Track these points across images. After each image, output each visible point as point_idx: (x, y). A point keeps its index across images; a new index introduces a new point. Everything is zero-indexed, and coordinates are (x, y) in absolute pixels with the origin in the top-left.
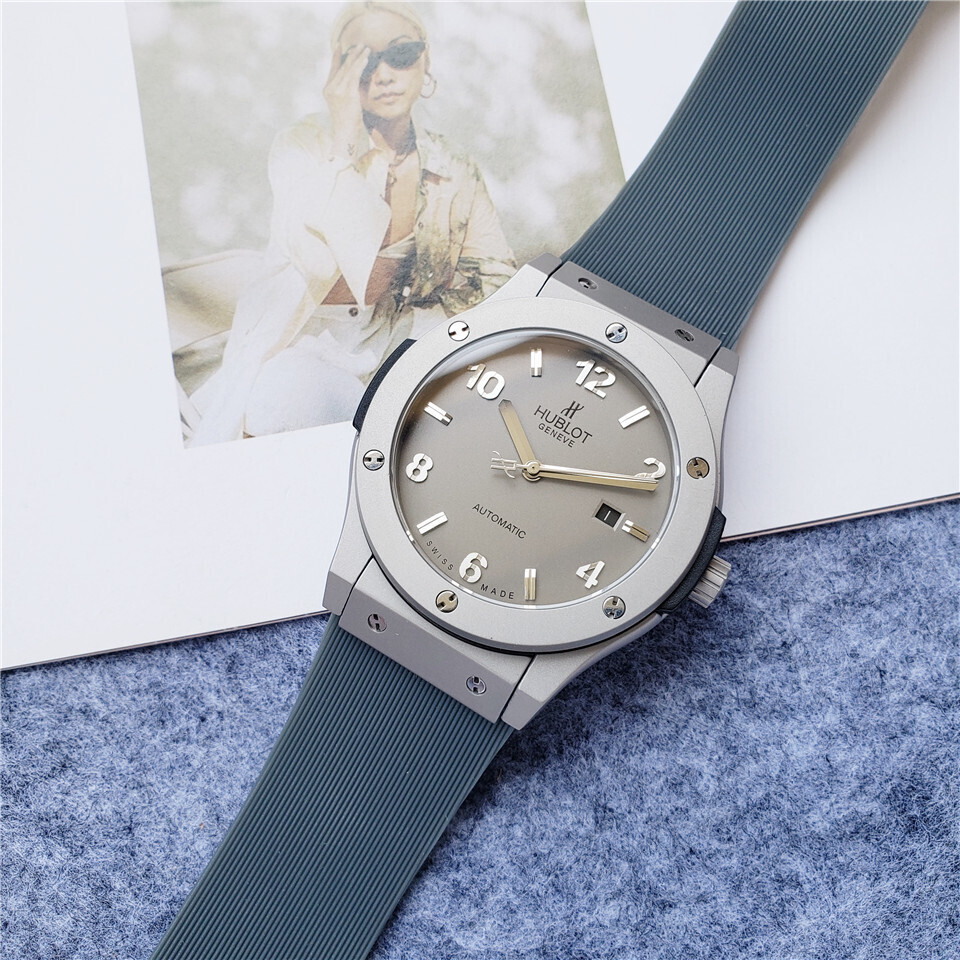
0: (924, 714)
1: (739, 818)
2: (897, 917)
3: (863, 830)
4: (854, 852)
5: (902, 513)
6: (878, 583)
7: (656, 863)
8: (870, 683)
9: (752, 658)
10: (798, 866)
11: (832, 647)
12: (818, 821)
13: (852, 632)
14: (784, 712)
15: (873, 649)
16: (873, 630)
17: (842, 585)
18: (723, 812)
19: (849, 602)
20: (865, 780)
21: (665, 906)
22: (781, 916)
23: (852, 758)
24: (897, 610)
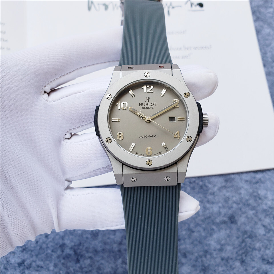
0: (235, 205)
1: (205, 219)
2: (229, 236)
3: (224, 222)
4: (223, 226)
5: (233, 174)
6: (229, 184)
7: (192, 225)
8: (227, 200)
10: (214, 227)
11: (221, 194)
12: (218, 220)
13: (224, 191)
14: (213, 203)
15: (228, 194)
16: (228, 191)
17: (224, 184)
18: (202, 218)
19: (225, 187)
20: (225, 215)
21: (193, 232)
22: (211, 235)
23: (223, 211)
24: (231, 189)
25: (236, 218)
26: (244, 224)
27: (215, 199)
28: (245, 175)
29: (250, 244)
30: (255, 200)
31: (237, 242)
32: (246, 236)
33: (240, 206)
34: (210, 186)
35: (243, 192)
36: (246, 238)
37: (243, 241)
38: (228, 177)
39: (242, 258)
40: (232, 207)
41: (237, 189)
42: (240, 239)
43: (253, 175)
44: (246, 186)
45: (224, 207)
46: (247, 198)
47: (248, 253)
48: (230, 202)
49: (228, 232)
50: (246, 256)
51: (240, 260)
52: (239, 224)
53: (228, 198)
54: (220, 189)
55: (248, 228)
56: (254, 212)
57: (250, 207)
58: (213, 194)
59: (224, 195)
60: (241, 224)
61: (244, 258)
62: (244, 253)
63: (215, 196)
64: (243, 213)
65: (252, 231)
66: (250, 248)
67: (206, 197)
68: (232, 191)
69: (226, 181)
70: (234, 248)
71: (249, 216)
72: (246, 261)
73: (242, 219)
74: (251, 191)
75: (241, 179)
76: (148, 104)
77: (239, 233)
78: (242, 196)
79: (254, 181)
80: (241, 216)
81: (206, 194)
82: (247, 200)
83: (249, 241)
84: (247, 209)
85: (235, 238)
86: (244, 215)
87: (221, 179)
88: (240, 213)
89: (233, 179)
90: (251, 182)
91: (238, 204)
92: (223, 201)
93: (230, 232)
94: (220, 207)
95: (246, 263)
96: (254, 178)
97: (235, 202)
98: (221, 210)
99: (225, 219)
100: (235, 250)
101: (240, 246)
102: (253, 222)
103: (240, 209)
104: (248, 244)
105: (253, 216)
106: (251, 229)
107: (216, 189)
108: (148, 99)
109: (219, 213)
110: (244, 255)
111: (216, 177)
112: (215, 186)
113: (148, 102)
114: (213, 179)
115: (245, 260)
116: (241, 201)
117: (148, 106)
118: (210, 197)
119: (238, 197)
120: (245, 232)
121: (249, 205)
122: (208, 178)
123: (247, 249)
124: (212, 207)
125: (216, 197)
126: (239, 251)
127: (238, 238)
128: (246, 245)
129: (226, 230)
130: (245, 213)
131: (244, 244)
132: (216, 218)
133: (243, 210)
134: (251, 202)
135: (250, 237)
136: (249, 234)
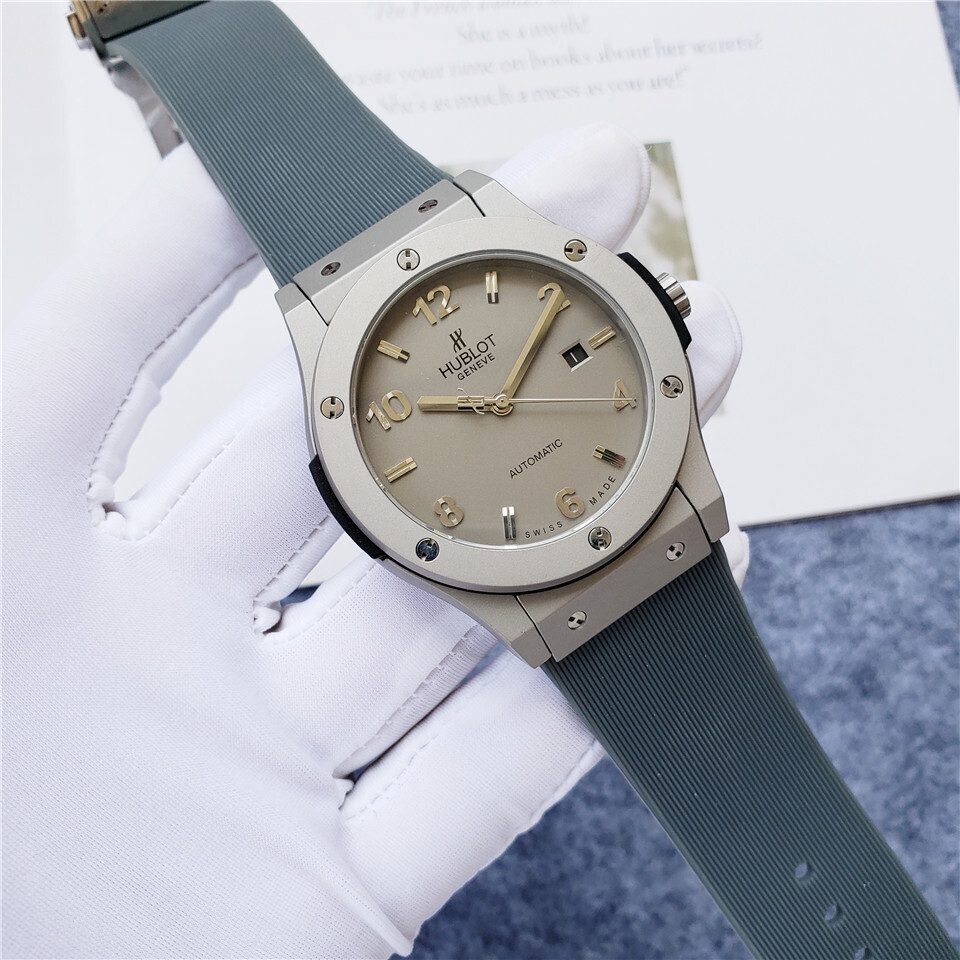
0: (873, 630)
2: (855, 744)
3: (838, 694)
4: (831, 707)
5: (863, 512)
6: (848, 552)
8: (842, 610)
9: (773, 592)
11: (820, 588)
12: (811, 688)
13: (832, 580)
14: (792, 624)
15: (845, 590)
16: (844, 579)
17: (828, 552)
19: (832, 563)
20: (838, 665)
23: (831, 653)
24: (857, 569)
25: (881, 677)
26: (913, 696)
27: (798, 610)
28: (907, 515)
29: (937, 769)
30: (951, 608)
31: (886, 767)
32: (919, 741)
33: (892, 631)
34: (777, 561)
35: (901, 577)
36: (921, 749)
37: (910, 761)
38: (845, 525)
39: (907, 823)
40: (863, 636)
41: (882, 570)
42: (899, 756)
43: (936, 512)
44: (912, 557)
45: (831, 637)
46: (919, 599)
47: (928, 803)
48: (856, 618)
49: (851, 728)
50: (921, 815)
51: (899, 829)
52: (892, 696)
53: (848, 604)
54: (815, 572)
55: (926, 712)
56: (946, 650)
57: (931, 633)
58: (790, 590)
59: (832, 593)
60: (900, 699)
61: (916, 822)
62: (914, 804)
63: (797, 599)
64: (907, 656)
65: (941, 723)
66: (936, 783)
67: (763, 605)
68: (859, 576)
69: (838, 540)
70: (877, 789)
71: (929, 668)
72: (923, 833)
73: (904, 680)
74: (932, 572)
75: (894, 532)
76: (470, 355)
77: (894, 732)
78: (901, 593)
79: (942, 535)
80: (897, 669)
81: (765, 590)
82: (920, 609)
83: (930, 758)
84: (920, 639)
85: (878, 751)
86: (911, 665)
87: (817, 535)
88: (894, 656)
89: (863, 533)
90: (929, 541)
91: (886, 624)
92: (827, 617)
93: (861, 730)
94: (818, 639)
95: (922, 840)
96: (943, 524)
97: (873, 619)
98: (824, 650)
99: (841, 681)
100: (882, 796)
101: (898, 778)
102: (944, 689)
103: (895, 643)
104: (928, 772)
105: (944, 666)
106: (936, 717)
107: (799, 571)
108: (457, 340)
109: (818, 661)
110: (914, 812)
111: (798, 526)
112: (794, 561)
113: (464, 350)
114: (786, 537)
115: (918, 830)
116: (896, 613)
117: (474, 361)
118: (779, 603)
119: (883, 597)
120: (916, 728)
121: (926, 627)
122: (767, 532)
123: (923, 791)
124: (788, 641)
125: (803, 603)
126: (896, 796)
127: (889, 750)
128: (920, 774)
129: (843, 722)
130: (914, 655)
131: (911, 773)
132: (803, 680)
133: (906, 645)
134: (936, 613)
135: (937, 744)
136: (930, 734)
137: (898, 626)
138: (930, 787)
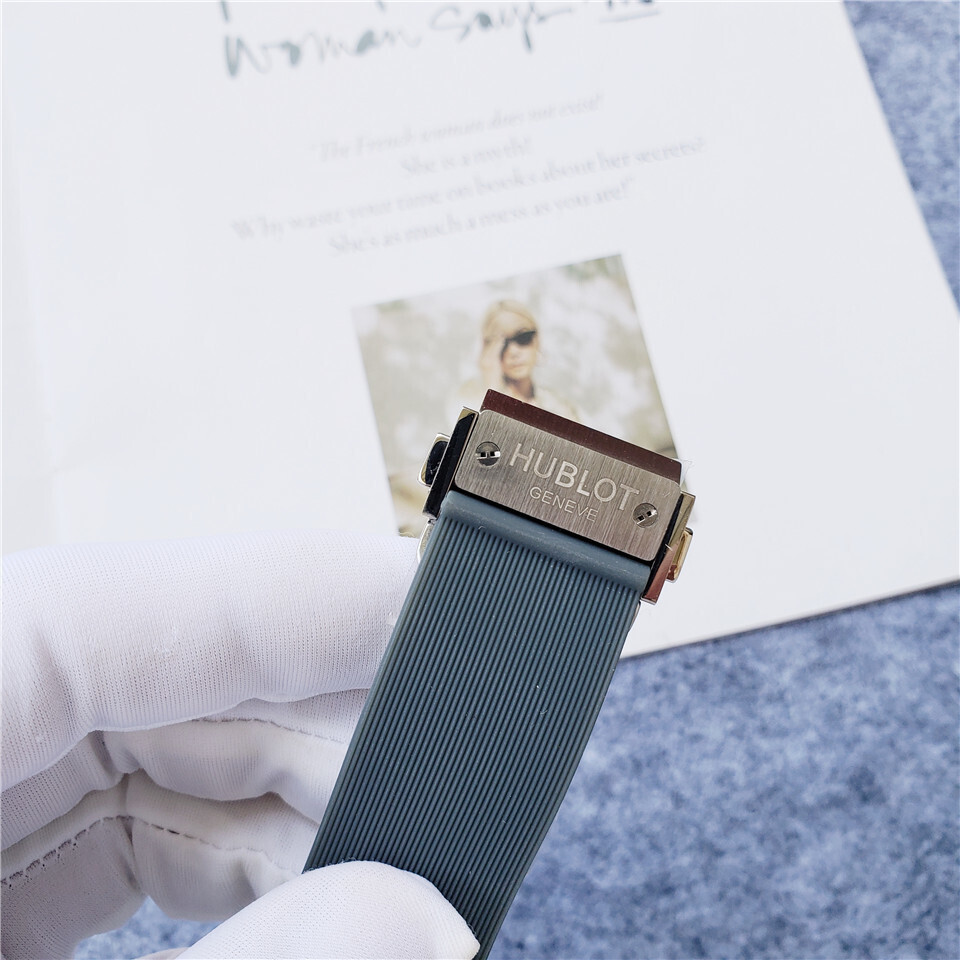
0: (867, 731)
1: (760, 798)
2: (859, 853)
3: (836, 802)
4: (831, 816)
5: (848, 610)
6: (835, 653)
7: (712, 828)
8: (834, 714)
9: (761, 701)
10: (797, 825)
11: (810, 693)
12: (808, 798)
13: (821, 683)
14: (783, 733)
15: (835, 692)
16: (834, 681)
17: (814, 655)
18: (749, 795)
19: (819, 666)
20: (834, 772)
21: (719, 854)
22: (790, 857)
23: (826, 760)
24: (847, 669)
25: (879, 780)
26: (914, 797)
27: (789, 718)
28: (894, 608)
29: (948, 873)
30: (946, 702)
31: (894, 875)
32: (926, 845)
33: (887, 731)
34: (763, 668)
35: (892, 674)
36: (928, 853)
37: (919, 867)
38: (830, 624)
39: (923, 934)
40: (857, 740)
41: (871, 669)
42: (907, 861)
43: (922, 603)
44: (902, 652)
45: (825, 742)
46: (913, 696)
47: (942, 911)
48: (849, 721)
49: (853, 836)
50: (937, 923)
51: (915, 941)
52: (893, 801)
53: (840, 707)
54: (803, 677)
55: (930, 813)
56: (945, 747)
57: (928, 730)
58: (779, 698)
59: (823, 697)
60: (902, 801)
61: (932, 933)
62: (928, 913)
63: (787, 706)
64: (903, 758)
65: (947, 825)
66: (949, 889)
67: (752, 715)
68: (849, 677)
69: (824, 641)
70: (887, 899)
71: (929, 767)
72: (941, 944)
73: (902, 783)
74: (924, 666)
75: (881, 627)
77: (899, 837)
78: (893, 690)
79: (931, 627)
80: (896, 771)
81: (754, 700)
82: (914, 707)
83: (940, 862)
84: (918, 738)
85: (884, 858)
86: (910, 765)
87: (802, 639)
88: (891, 758)
89: (850, 631)
90: (918, 634)
91: (880, 725)
92: (819, 723)
93: (864, 838)
94: (811, 747)
95: (940, 951)
96: (931, 615)
97: (867, 721)
98: (818, 757)
99: (838, 788)
100: (893, 906)
101: (908, 885)
102: (948, 788)
103: (892, 744)
104: (940, 878)
105: (945, 764)
106: (942, 817)
107: (786, 678)
109: (813, 769)
110: (928, 920)
111: (782, 631)
112: (781, 667)
114: (771, 642)
115: (935, 940)
116: (889, 712)
118: (769, 712)
119: (875, 696)
120: (922, 831)
121: (921, 724)
122: (751, 639)
123: (936, 897)
124: (781, 751)
125: (793, 710)
126: (908, 905)
127: (896, 856)
128: (931, 880)
129: (845, 830)
130: (912, 754)
131: (922, 879)
132: (800, 790)
133: (903, 745)
134: (931, 709)
135: (945, 846)
136: (937, 837)
137: (893, 727)
138: (942, 892)
